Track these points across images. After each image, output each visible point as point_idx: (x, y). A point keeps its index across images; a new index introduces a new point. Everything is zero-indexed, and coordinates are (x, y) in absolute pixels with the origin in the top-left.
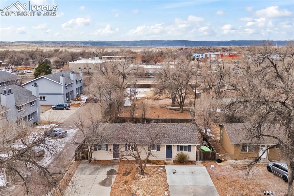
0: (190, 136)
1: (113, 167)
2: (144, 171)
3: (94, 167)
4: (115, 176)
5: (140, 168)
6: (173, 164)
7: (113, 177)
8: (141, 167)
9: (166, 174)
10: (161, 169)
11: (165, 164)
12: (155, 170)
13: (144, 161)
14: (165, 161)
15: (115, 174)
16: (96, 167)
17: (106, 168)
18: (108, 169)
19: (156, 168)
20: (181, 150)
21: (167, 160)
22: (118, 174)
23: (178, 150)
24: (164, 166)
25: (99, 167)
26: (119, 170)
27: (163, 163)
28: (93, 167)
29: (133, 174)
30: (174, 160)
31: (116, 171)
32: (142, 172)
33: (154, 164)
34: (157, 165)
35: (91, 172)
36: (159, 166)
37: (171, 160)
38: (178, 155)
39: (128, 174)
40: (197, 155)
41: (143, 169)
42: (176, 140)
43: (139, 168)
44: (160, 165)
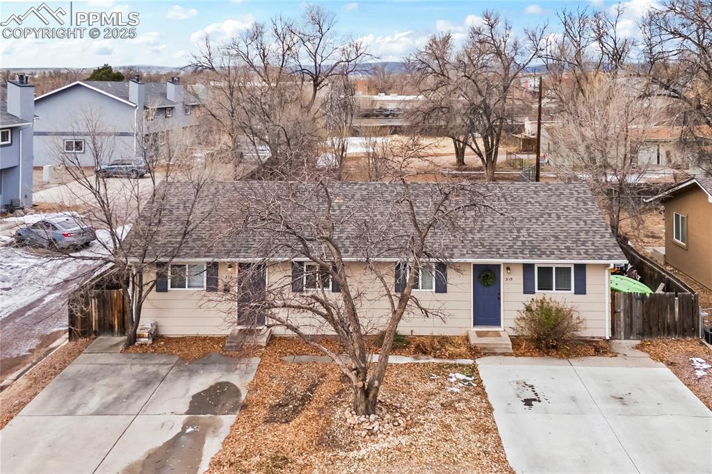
0: (574, 225)
1: (229, 371)
2: (375, 396)
3: (141, 368)
4: (228, 420)
5: (357, 375)
6: (511, 355)
7: (216, 428)
8: (361, 372)
9: (490, 408)
10: (458, 380)
11: (475, 352)
12: (430, 386)
13: (378, 340)
14: (474, 340)
15: (232, 411)
16: (151, 369)
17: (194, 377)
18: (203, 381)
19: (435, 376)
20: (539, 289)
21: (480, 334)
22: (244, 407)
23: (528, 289)
24: (470, 362)
25: (163, 370)
26: (254, 388)
27: (463, 349)
28: (137, 368)
29: (320, 410)
30: (513, 333)
31: (237, 392)
32: (369, 402)
33: (425, 353)
34: (439, 357)
35: (111, 398)
36: (450, 366)
37: (497, 334)
38: (529, 309)
39: (296, 411)
40: (614, 312)
41: (371, 384)
42: (519, 243)
43: (352, 376)
44: (451, 356)
